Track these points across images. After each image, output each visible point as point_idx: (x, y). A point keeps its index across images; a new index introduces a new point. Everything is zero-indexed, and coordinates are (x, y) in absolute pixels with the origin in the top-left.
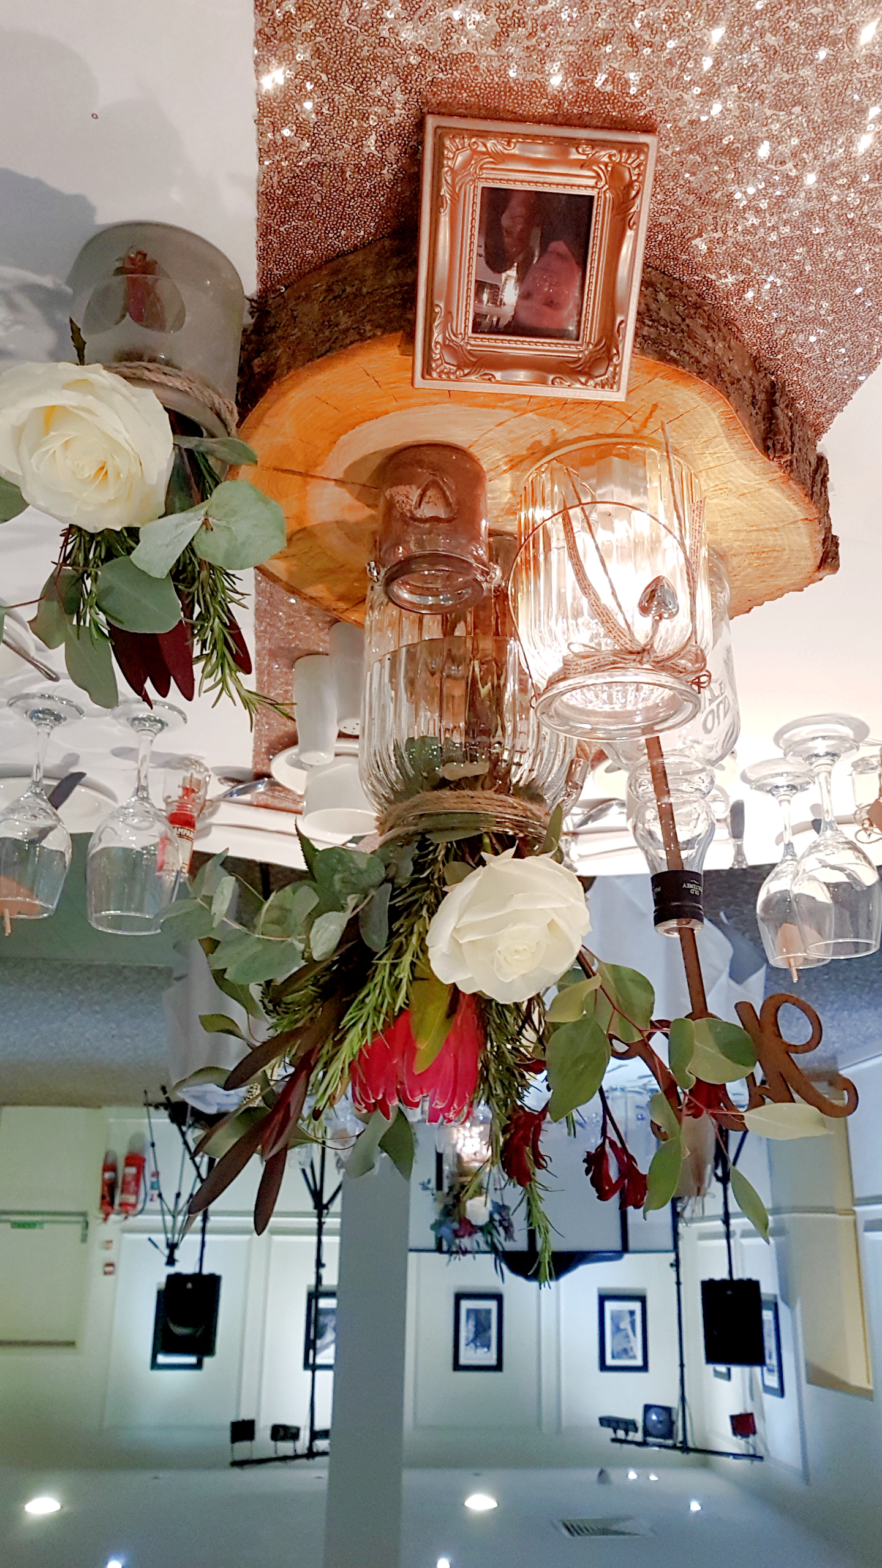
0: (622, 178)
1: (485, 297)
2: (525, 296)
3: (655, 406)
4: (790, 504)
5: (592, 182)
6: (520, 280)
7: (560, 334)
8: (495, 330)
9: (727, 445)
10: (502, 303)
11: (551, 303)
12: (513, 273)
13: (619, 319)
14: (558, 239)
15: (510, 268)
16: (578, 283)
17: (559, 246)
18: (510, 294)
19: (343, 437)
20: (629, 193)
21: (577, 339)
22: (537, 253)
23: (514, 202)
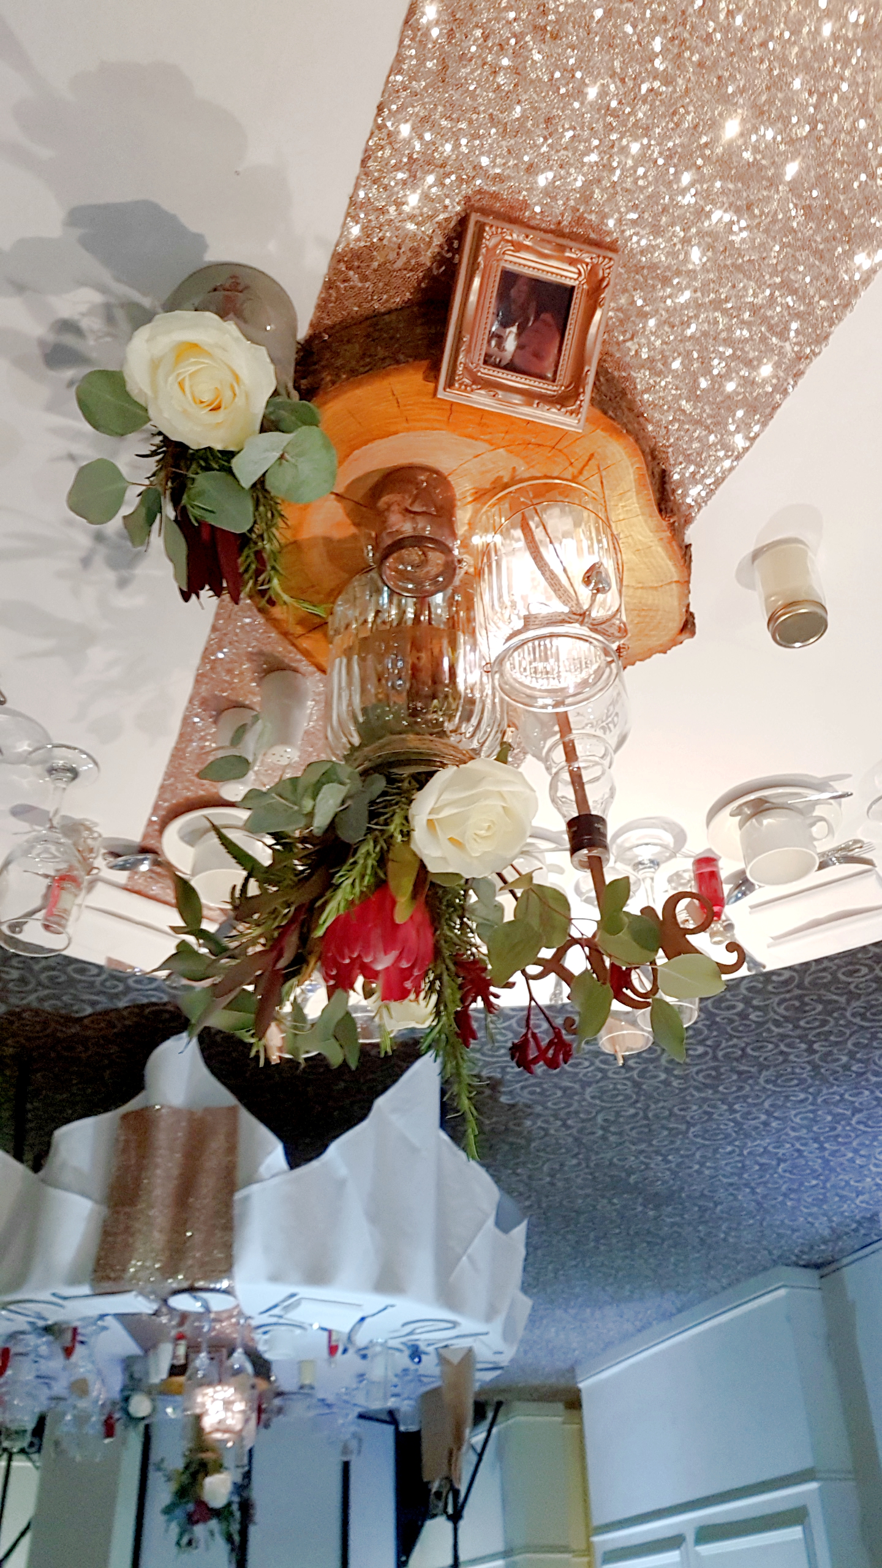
0: (597, 274)
1: (493, 343)
2: (520, 347)
3: (592, 455)
4: (670, 563)
5: (576, 276)
6: (519, 335)
7: (542, 377)
8: (497, 366)
9: (635, 499)
10: (504, 350)
11: (538, 356)
12: (514, 329)
13: (586, 369)
14: (547, 311)
15: (513, 325)
16: (557, 344)
17: (546, 316)
18: (510, 344)
19: (356, 452)
20: (600, 285)
21: (554, 381)
22: (532, 319)
23: (520, 282)
